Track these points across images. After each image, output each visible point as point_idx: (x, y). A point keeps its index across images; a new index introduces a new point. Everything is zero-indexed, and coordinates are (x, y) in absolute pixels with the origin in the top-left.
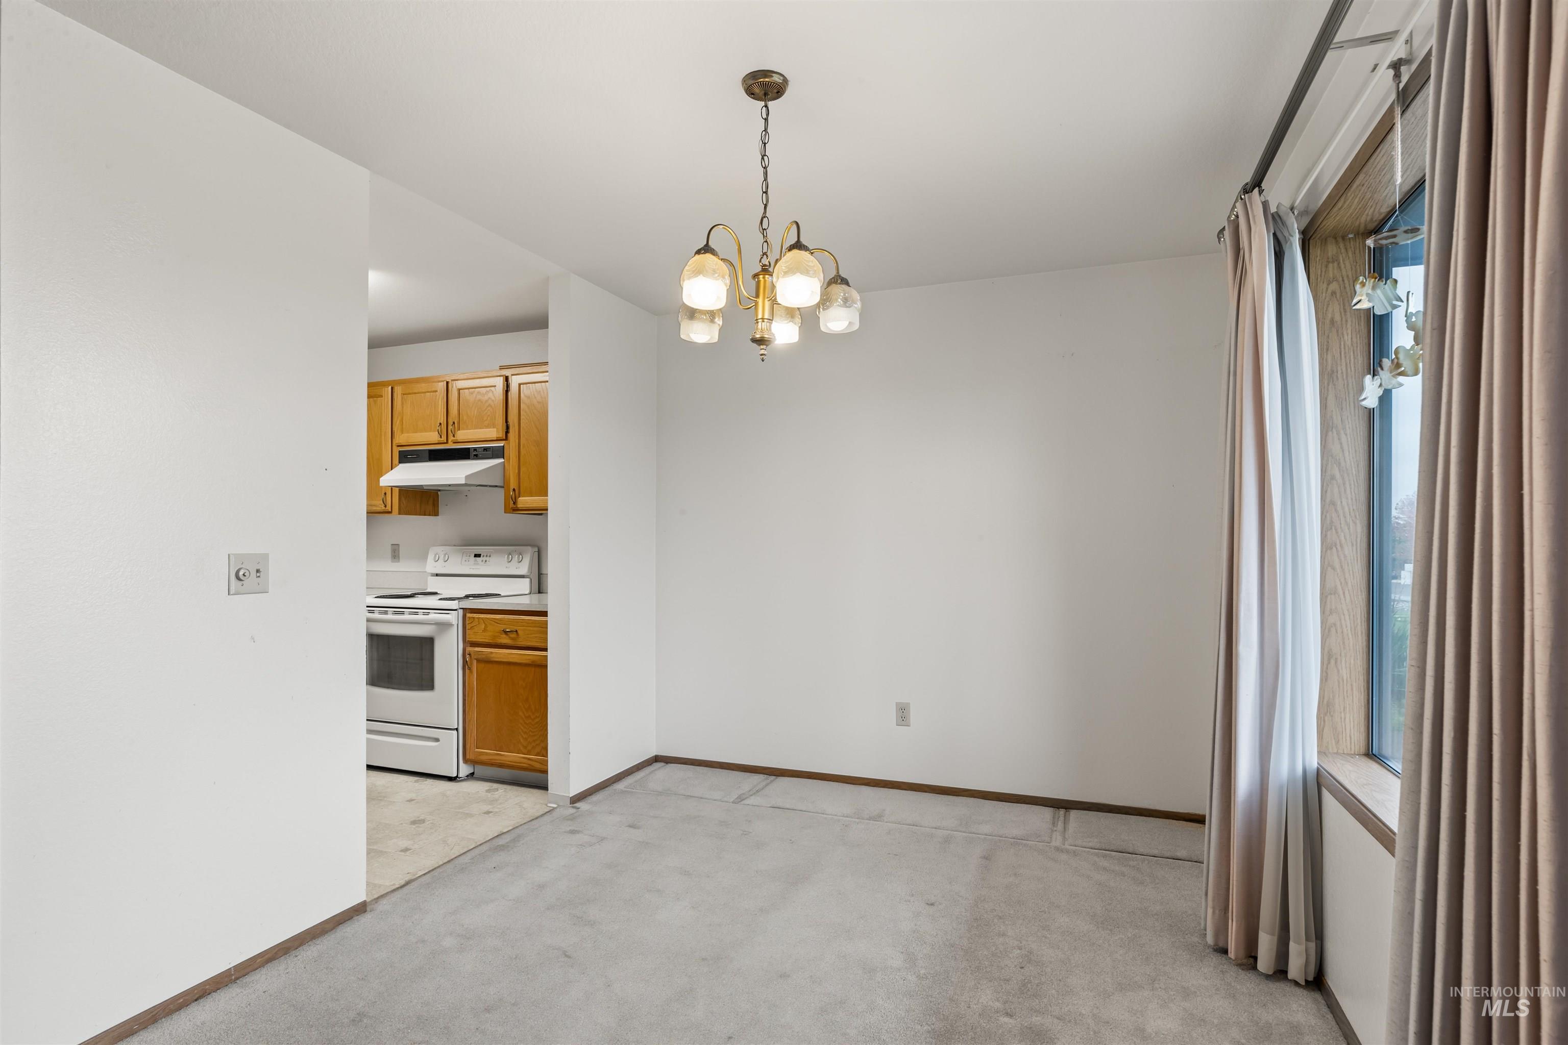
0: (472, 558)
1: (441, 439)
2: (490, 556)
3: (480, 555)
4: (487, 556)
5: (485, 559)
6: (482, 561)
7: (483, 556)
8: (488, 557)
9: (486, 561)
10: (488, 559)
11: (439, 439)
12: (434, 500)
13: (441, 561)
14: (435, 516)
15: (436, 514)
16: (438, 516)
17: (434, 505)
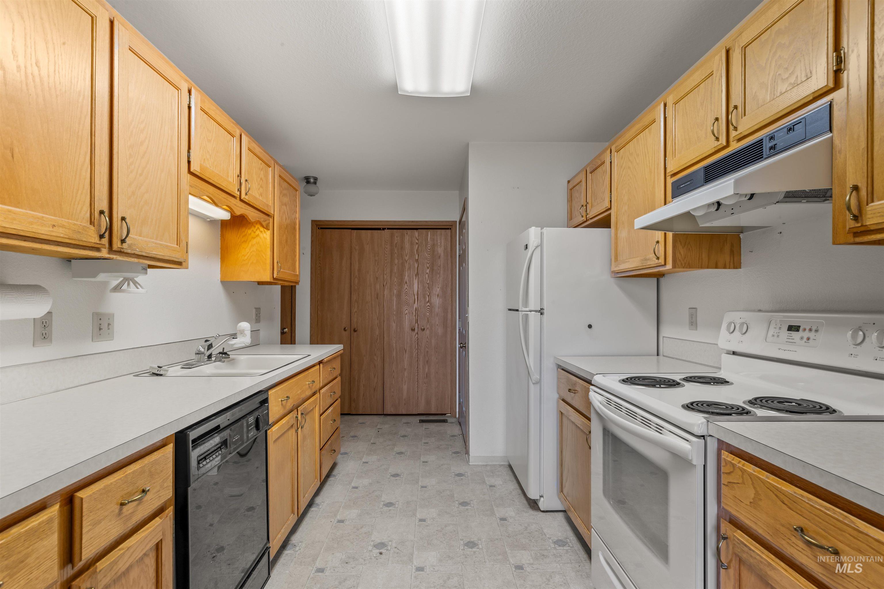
0: (785, 333)
1: (719, 143)
2: (817, 331)
3: (799, 327)
4: (810, 330)
5: (806, 334)
6: (802, 338)
7: (805, 330)
8: (813, 332)
9: (808, 339)
10: (812, 335)
11: (716, 143)
12: (732, 245)
13: (737, 333)
14: (735, 267)
15: (737, 265)
16: (741, 268)
17: (732, 252)
